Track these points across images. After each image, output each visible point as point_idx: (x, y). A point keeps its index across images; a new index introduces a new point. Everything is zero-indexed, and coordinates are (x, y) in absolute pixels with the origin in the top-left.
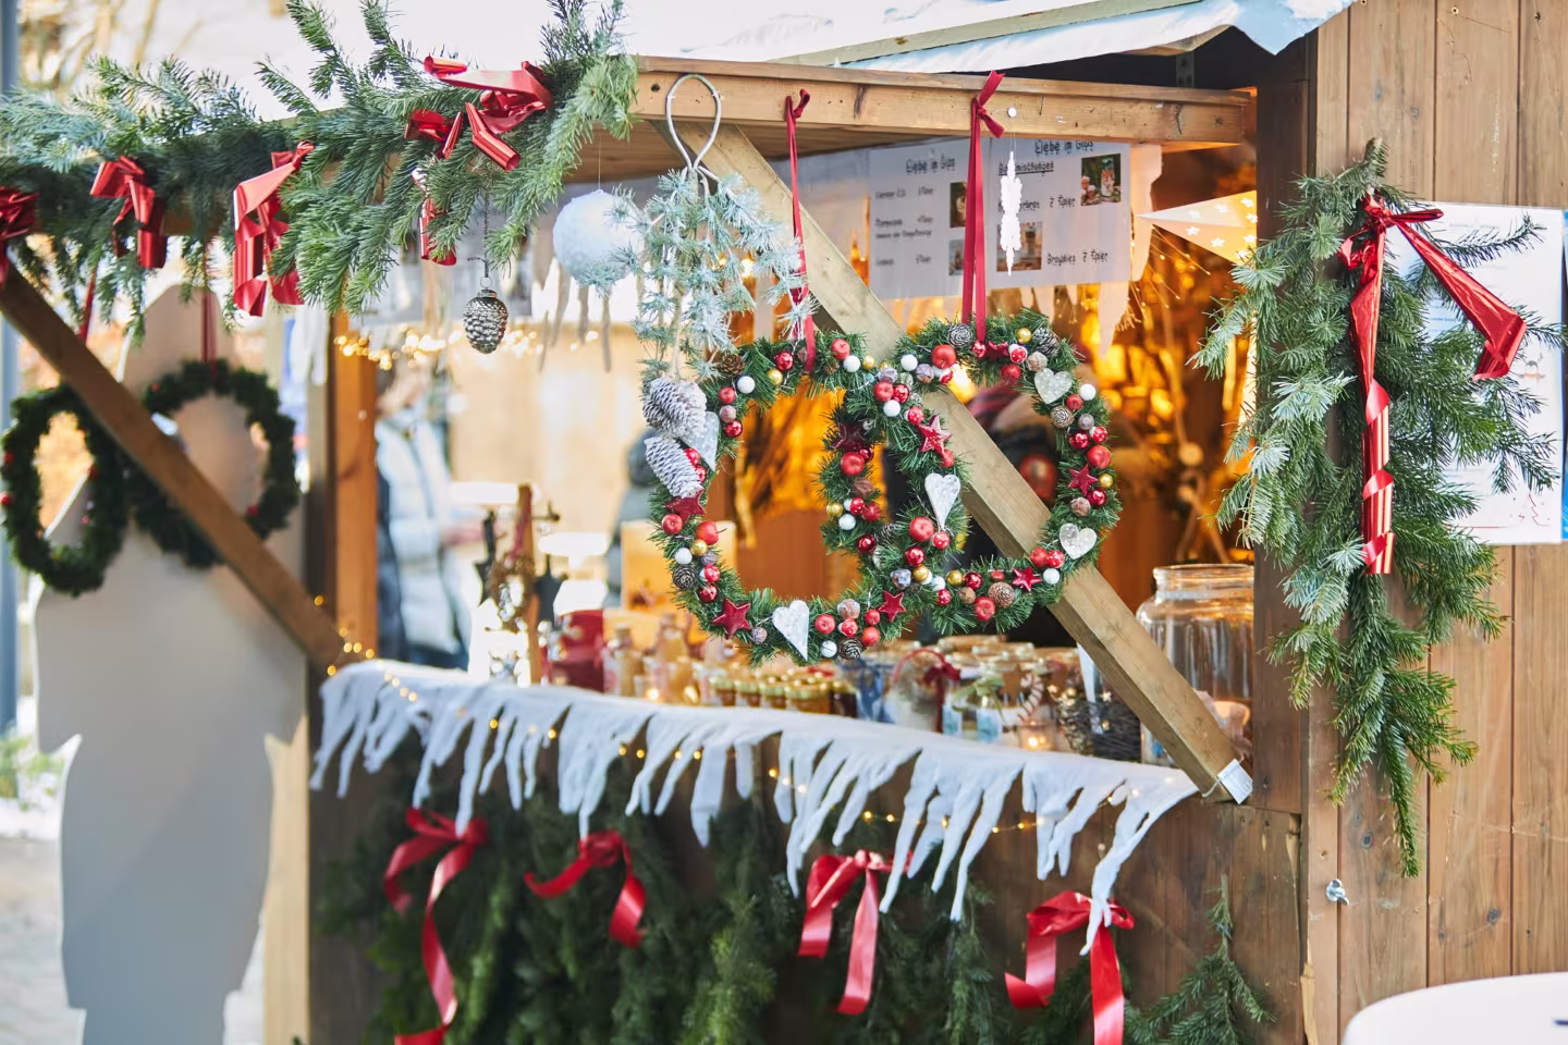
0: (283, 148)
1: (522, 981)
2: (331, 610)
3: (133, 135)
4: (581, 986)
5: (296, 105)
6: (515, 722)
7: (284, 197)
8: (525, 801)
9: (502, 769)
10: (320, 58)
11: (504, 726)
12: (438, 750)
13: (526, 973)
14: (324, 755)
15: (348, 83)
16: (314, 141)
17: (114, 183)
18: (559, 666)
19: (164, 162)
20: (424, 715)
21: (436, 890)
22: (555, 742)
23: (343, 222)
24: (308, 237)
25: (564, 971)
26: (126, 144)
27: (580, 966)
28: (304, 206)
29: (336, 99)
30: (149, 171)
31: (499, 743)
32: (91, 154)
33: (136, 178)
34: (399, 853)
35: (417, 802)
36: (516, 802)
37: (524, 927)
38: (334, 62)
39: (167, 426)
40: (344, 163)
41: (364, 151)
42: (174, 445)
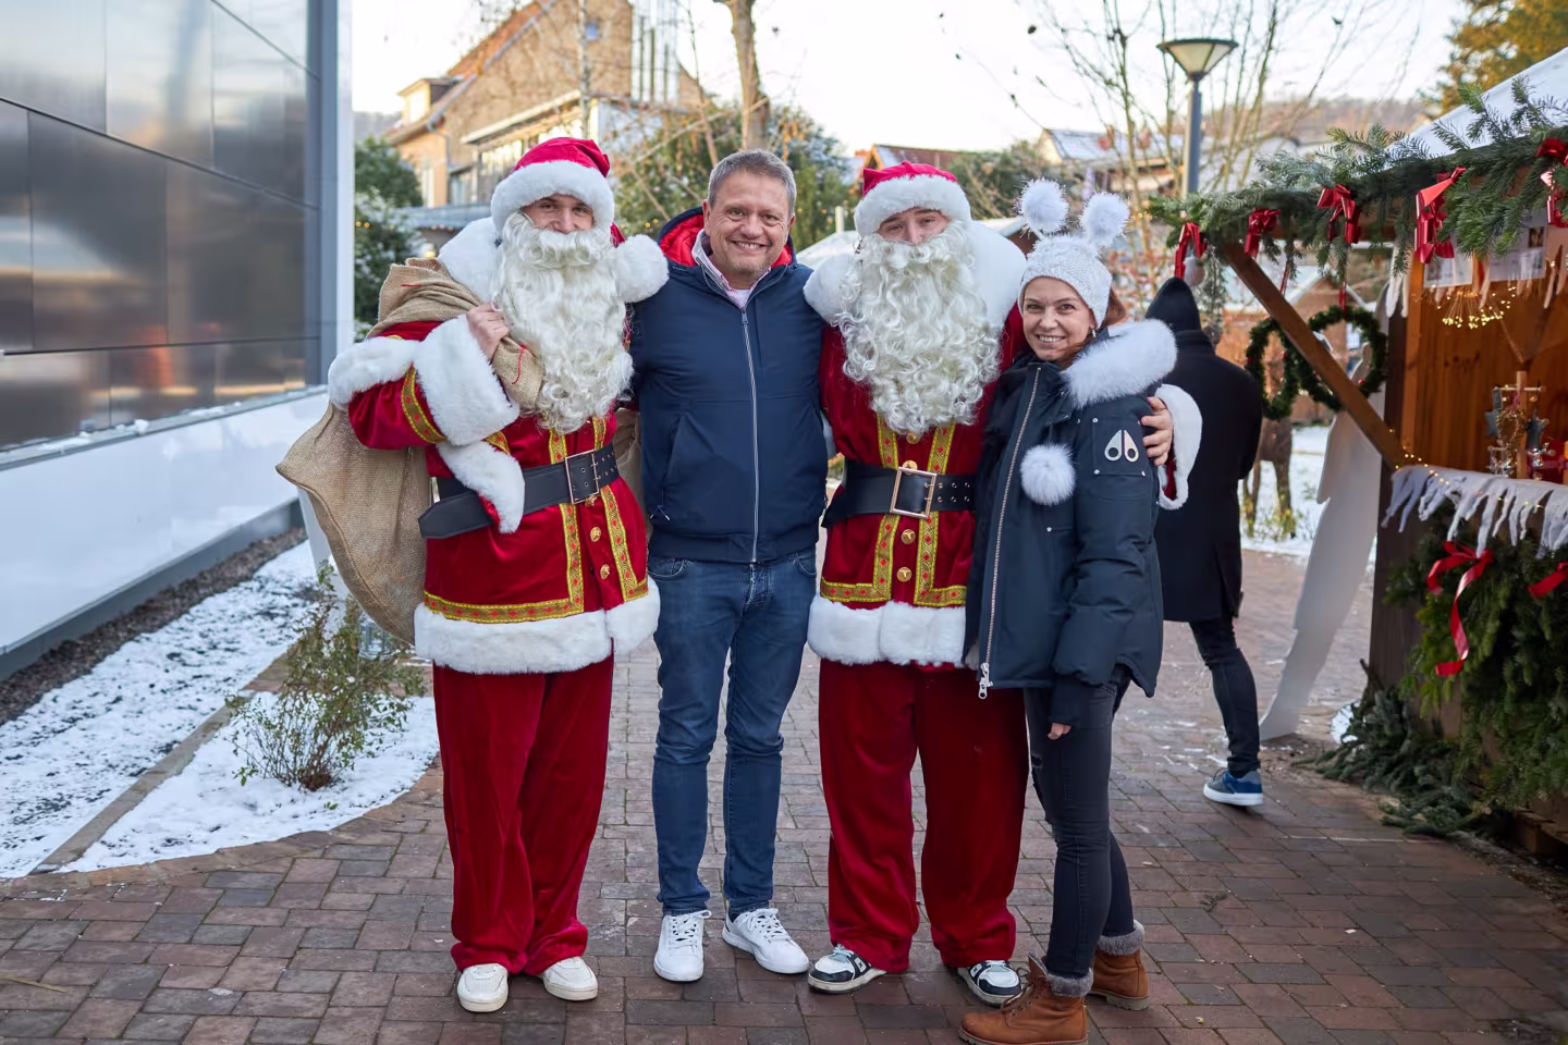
0: (1444, 171)
1: (1513, 638)
2: (1398, 435)
3: (1346, 173)
4: (1553, 645)
5: (1455, 146)
6: (1514, 499)
7: (1447, 197)
8: (1519, 542)
9: (1506, 523)
10: (1477, 117)
11: (1507, 501)
12: (1463, 511)
13: (1517, 633)
14: (1391, 511)
15: (1494, 128)
16: (1467, 165)
17: (1329, 200)
18: (1539, 470)
19: (1362, 187)
20: (1455, 493)
21: (1461, 589)
22: (1541, 511)
23: (1488, 208)
24: (1464, 218)
25: (1542, 634)
26: (1342, 177)
27: (1553, 634)
28: (1460, 201)
29: (1486, 139)
30: (1352, 190)
31: (1505, 510)
32: (1318, 185)
33: (1345, 195)
34: (1436, 565)
35: (1449, 538)
36: (1514, 543)
37: (1518, 610)
38: (1486, 119)
39: (1320, 336)
40: (1490, 175)
41: (1503, 167)
42: (1322, 346)
